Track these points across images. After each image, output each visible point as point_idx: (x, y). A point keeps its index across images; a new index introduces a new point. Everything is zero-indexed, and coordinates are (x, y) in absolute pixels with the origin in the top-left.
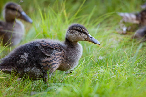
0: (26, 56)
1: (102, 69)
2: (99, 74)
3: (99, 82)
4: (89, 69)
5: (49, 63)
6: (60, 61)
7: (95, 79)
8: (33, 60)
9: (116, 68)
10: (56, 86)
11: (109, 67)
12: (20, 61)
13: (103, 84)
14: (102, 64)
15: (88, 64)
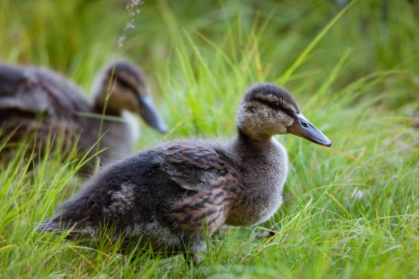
0: (127, 192)
1: (361, 226)
2: (353, 239)
3: (352, 262)
4: (323, 224)
5: (195, 211)
6: (227, 203)
7: (341, 254)
8: (146, 204)
9: (401, 223)
10: (229, 273)
11: (382, 221)
12: (113, 206)
13: (364, 268)
14: (363, 212)
15: (322, 211)
